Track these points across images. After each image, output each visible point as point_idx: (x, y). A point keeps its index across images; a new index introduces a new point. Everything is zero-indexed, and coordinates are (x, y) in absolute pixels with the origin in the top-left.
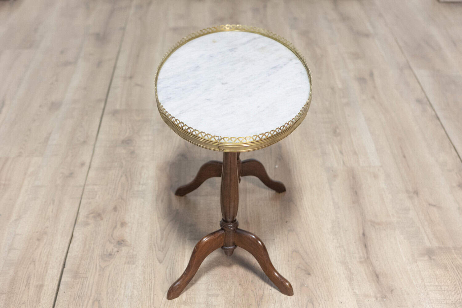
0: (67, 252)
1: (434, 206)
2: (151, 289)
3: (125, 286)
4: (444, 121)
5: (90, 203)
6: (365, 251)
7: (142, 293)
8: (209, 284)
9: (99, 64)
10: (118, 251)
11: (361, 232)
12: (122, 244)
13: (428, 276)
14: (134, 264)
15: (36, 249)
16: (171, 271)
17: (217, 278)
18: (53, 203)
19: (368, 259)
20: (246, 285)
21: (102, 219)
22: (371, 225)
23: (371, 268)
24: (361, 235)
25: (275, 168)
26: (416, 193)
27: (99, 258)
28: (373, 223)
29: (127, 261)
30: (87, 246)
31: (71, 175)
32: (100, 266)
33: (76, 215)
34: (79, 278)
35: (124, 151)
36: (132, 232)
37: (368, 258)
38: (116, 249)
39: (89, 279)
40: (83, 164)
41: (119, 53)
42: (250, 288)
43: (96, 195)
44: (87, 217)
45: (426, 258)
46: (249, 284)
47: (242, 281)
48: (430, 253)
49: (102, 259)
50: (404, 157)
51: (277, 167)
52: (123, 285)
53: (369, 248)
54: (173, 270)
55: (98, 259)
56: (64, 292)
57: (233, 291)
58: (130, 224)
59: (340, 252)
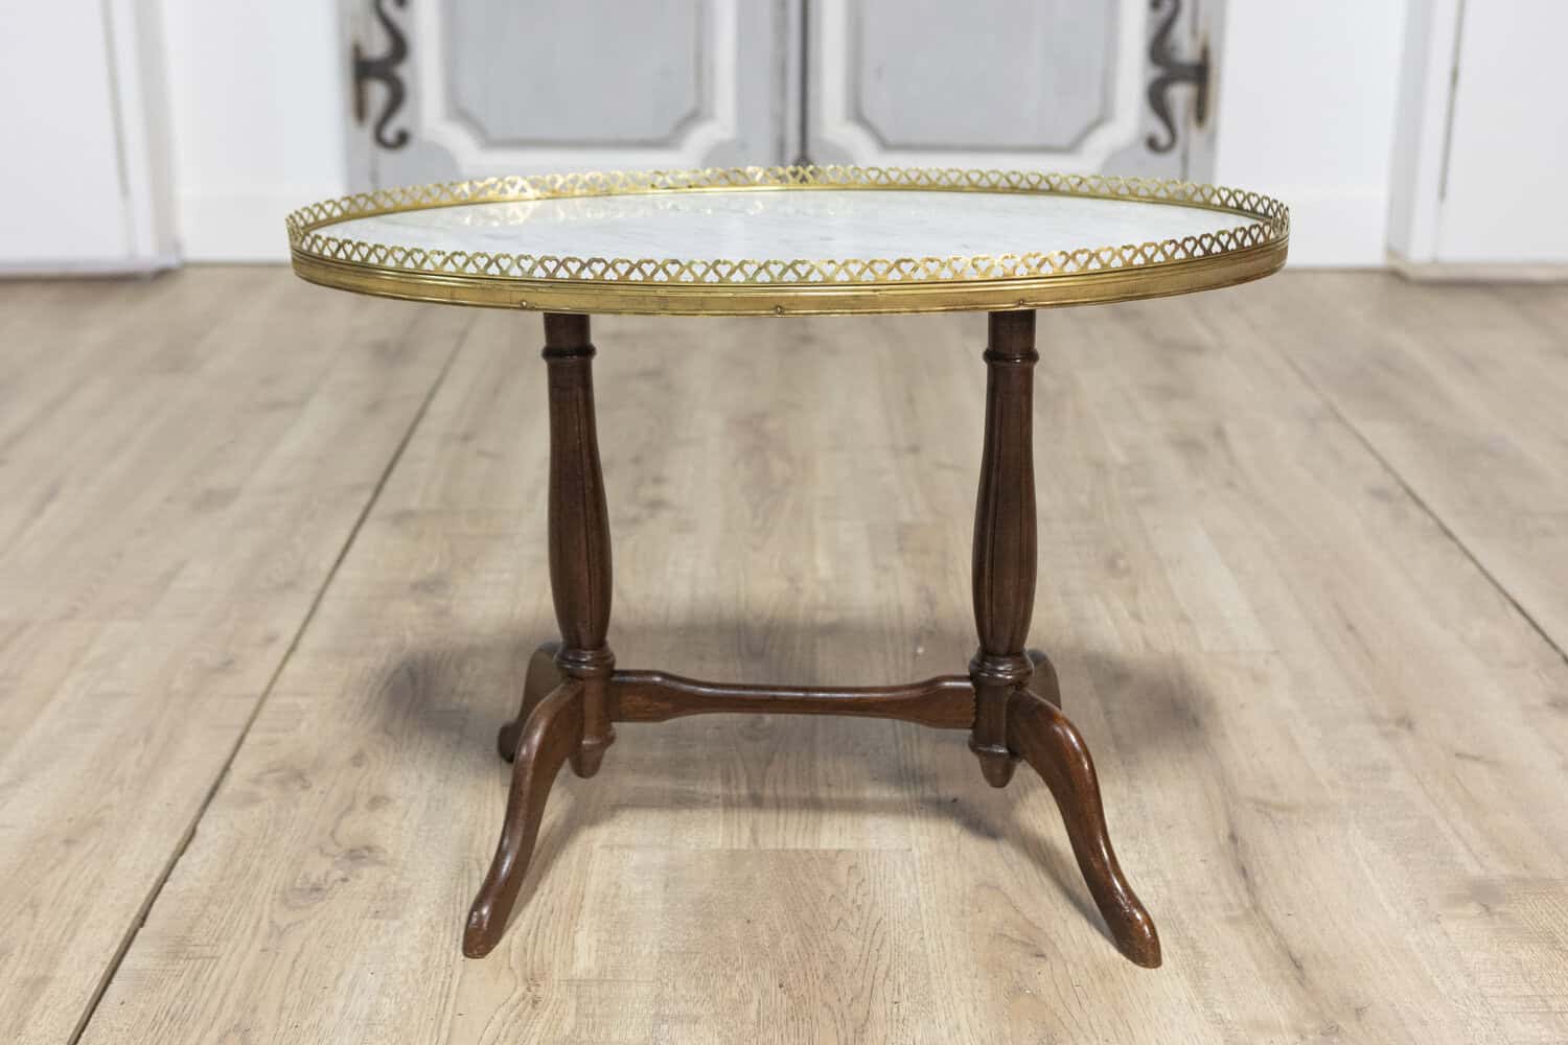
0: (165, 879)
1: (1476, 759)
2: (447, 997)
3: (352, 986)
4: (1468, 542)
5: (273, 743)
6: (1241, 886)
7: (410, 1008)
8: (667, 985)
9: (374, 407)
10: (345, 880)
11: (1223, 832)
12: (363, 857)
13: (1489, 966)
14: (396, 917)
15: (52, 868)
16: (531, 939)
17: (696, 963)
18: (147, 740)
19: (1256, 911)
20: (804, 988)
21: (306, 787)
22: (1258, 811)
23: (1269, 938)
24: (1224, 839)
25: (915, 655)
26: (1406, 722)
27: (274, 900)
28: (1263, 807)
29: (373, 909)
30: (238, 865)
31: (227, 666)
32: (272, 922)
33: (217, 773)
34: (188, 958)
35: (414, 609)
36: (405, 824)
37: (1256, 908)
38: (340, 874)
39: (221, 962)
40: (271, 639)
41: (438, 383)
42: (818, 994)
43: (299, 721)
44: (257, 781)
45: (1473, 909)
46: (814, 983)
47: (791, 975)
48: (1484, 896)
49: (285, 901)
50: (1350, 628)
51: (920, 650)
52: (343, 984)
53: (1258, 879)
54: (536, 936)
55: (268, 900)
56: (123, 1003)
57: (754, 1006)
58: (400, 803)
59: (1151, 890)
